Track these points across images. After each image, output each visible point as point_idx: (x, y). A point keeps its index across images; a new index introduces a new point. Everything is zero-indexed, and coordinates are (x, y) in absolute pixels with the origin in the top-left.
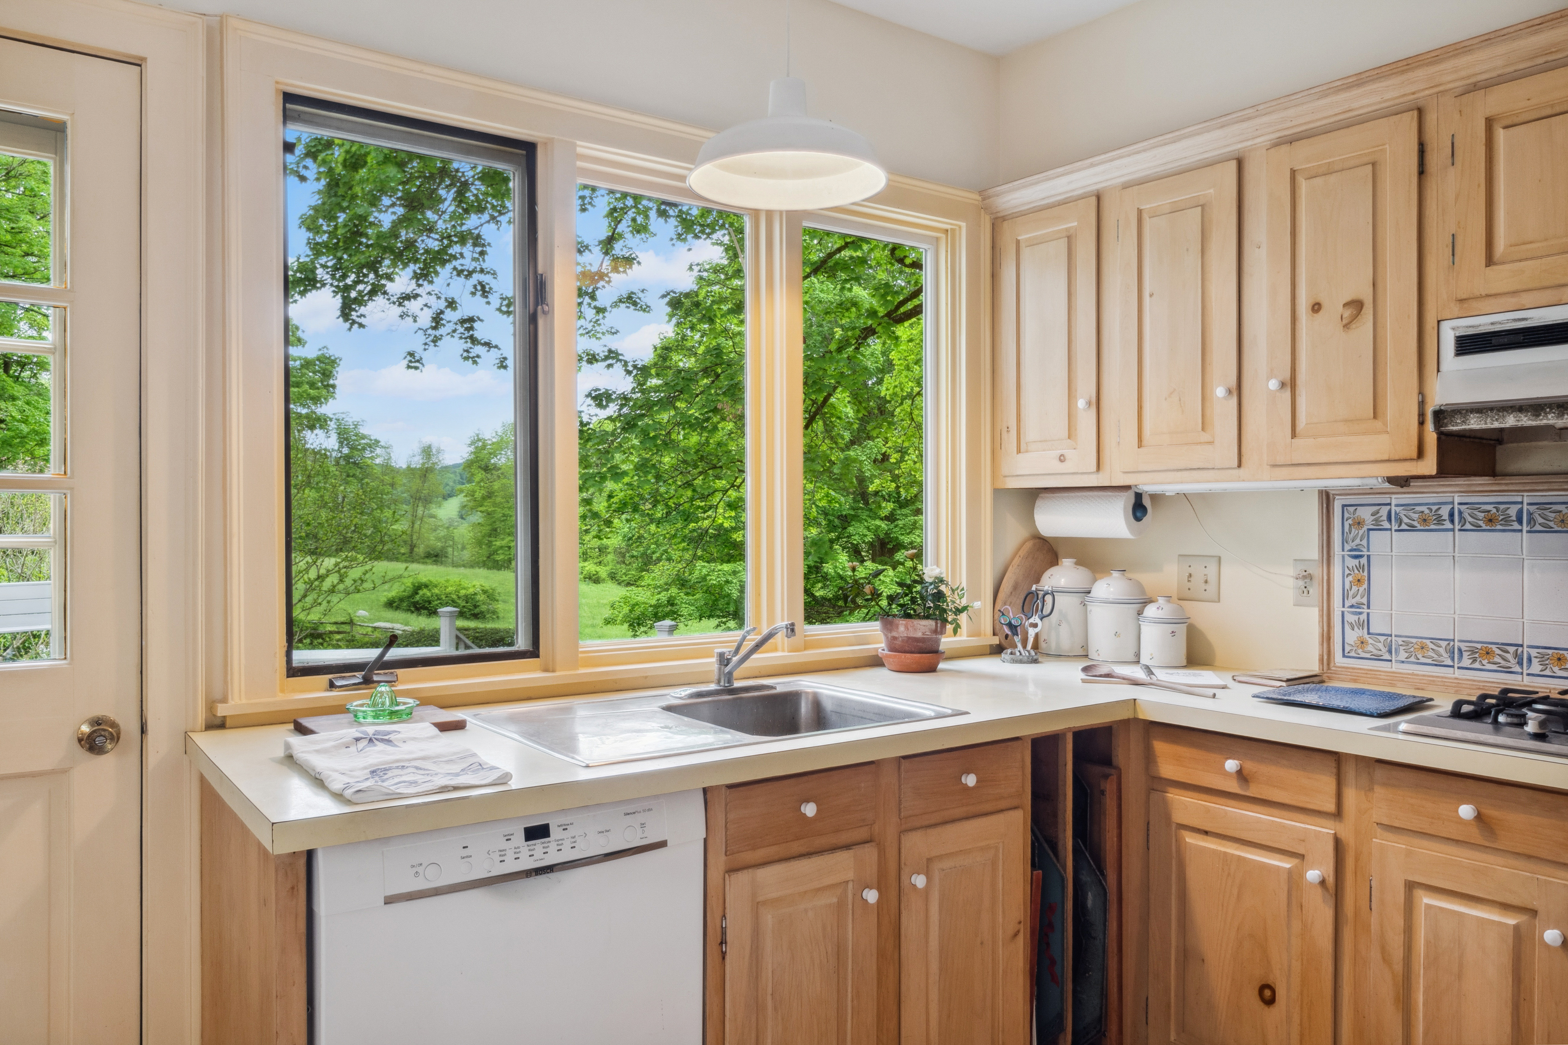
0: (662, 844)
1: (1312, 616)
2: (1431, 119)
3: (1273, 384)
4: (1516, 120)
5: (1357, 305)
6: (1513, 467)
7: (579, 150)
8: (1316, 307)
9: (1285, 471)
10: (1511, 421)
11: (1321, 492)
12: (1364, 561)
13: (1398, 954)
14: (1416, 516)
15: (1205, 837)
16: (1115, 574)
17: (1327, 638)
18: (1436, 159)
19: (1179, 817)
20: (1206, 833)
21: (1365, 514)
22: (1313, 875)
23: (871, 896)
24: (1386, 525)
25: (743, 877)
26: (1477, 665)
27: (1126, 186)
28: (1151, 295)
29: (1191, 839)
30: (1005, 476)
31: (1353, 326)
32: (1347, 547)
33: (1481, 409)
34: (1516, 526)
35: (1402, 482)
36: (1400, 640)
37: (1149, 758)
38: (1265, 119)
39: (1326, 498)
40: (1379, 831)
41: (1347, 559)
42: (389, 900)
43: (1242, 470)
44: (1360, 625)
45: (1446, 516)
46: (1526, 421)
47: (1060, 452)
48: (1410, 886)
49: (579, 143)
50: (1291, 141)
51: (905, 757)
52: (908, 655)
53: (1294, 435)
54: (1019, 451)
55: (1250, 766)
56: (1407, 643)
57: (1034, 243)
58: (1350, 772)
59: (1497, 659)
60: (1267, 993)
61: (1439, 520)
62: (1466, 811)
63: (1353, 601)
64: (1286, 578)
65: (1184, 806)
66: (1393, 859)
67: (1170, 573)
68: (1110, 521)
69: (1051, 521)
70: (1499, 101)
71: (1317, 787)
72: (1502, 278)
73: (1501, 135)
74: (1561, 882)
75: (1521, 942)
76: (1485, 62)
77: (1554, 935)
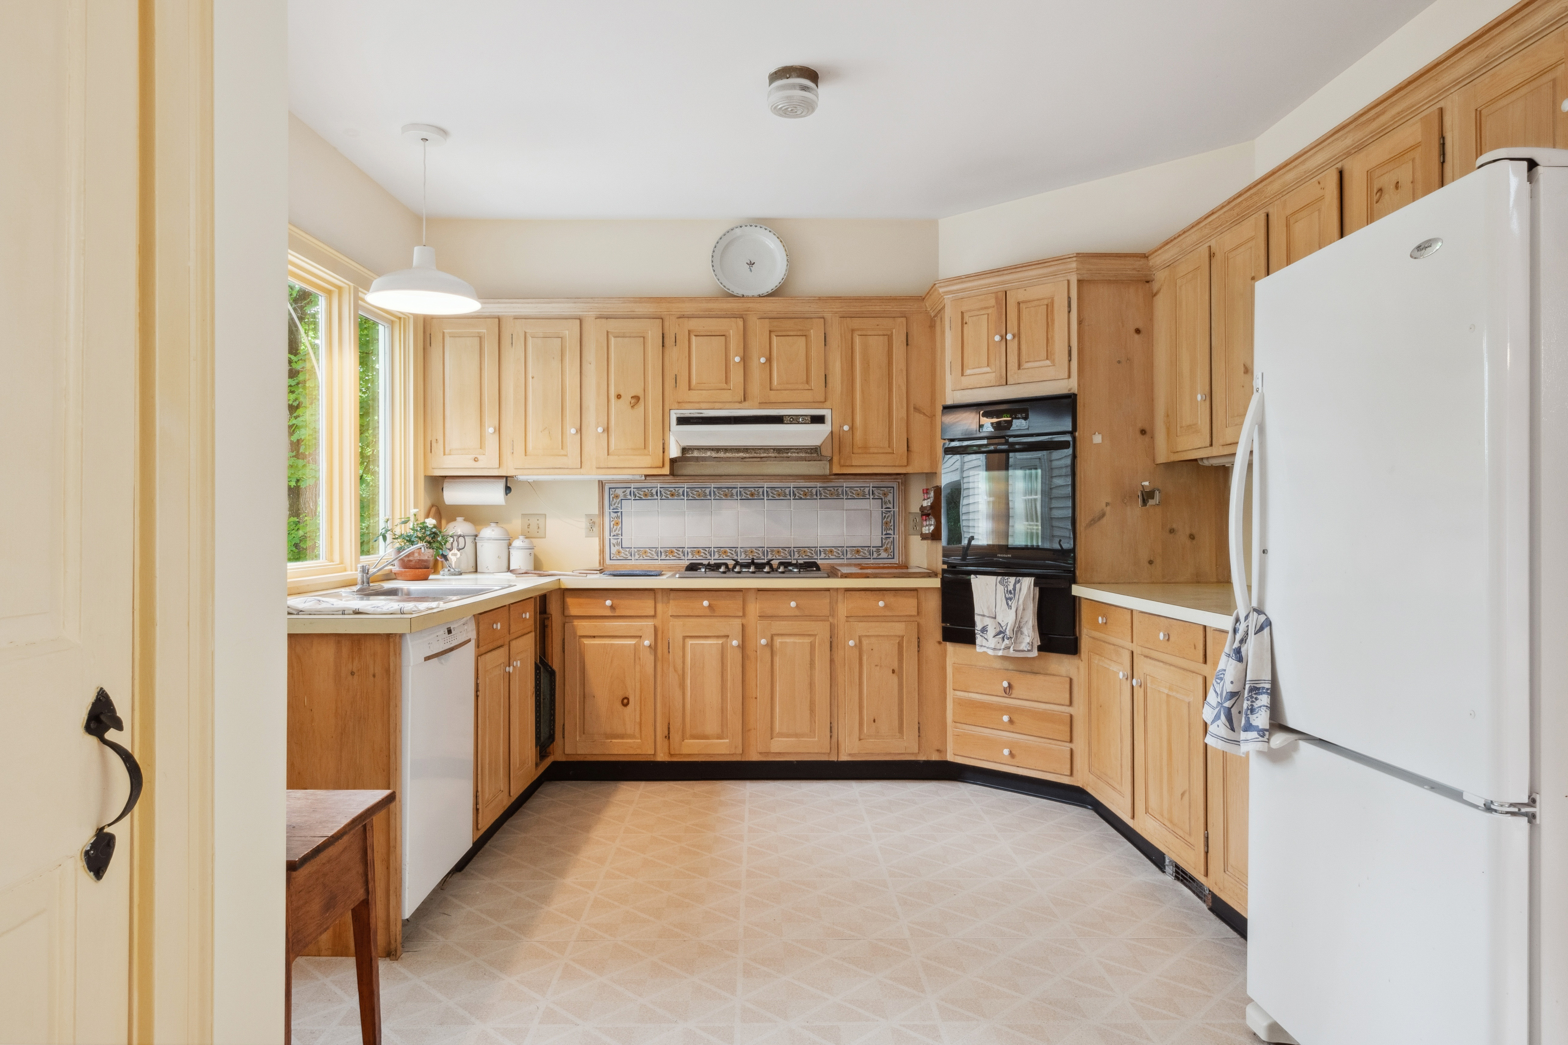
1: (595, 542)
2: (667, 324)
3: (600, 430)
4: (698, 334)
5: (637, 398)
6: (680, 473)
8: (619, 397)
9: (603, 471)
10: (709, 454)
11: (599, 481)
12: (619, 514)
13: (680, 667)
14: (642, 493)
15: (594, 639)
16: (493, 525)
17: (602, 551)
18: (669, 341)
19: (581, 632)
20: (594, 637)
21: (619, 492)
22: (647, 643)
23: (508, 669)
24: (629, 497)
25: (481, 658)
26: (668, 558)
27: (516, 318)
28: (533, 378)
29: (586, 641)
30: (433, 468)
31: (635, 407)
32: (611, 508)
33: (699, 448)
34: (682, 497)
35: (648, 477)
36: (636, 550)
37: (564, 607)
38: (596, 305)
39: (601, 484)
40: (671, 618)
41: (612, 513)
42: (427, 658)
43: (582, 470)
44: (618, 544)
45: (655, 493)
47: (475, 456)
48: (685, 637)
50: (607, 317)
51: (512, 604)
52: (420, 570)
53: (608, 455)
54: (444, 454)
55: (616, 601)
56: (639, 551)
58: (659, 596)
59: (676, 554)
60: (625, 701)
61: (652, 495)
62: (706, 603)
63: (615, 533)
64: (582, 524)
65: (583, 627)
66: (677, 629)
67: (517, 524)
68: (493, 495)
69: (453, 495)
70: (693, 324)
71: (646, 606)
72: (694, 395)
73: (693, 338)
74: (737, 623)
75: (723, 649)
76: (688, 308)
77: (735, 643)
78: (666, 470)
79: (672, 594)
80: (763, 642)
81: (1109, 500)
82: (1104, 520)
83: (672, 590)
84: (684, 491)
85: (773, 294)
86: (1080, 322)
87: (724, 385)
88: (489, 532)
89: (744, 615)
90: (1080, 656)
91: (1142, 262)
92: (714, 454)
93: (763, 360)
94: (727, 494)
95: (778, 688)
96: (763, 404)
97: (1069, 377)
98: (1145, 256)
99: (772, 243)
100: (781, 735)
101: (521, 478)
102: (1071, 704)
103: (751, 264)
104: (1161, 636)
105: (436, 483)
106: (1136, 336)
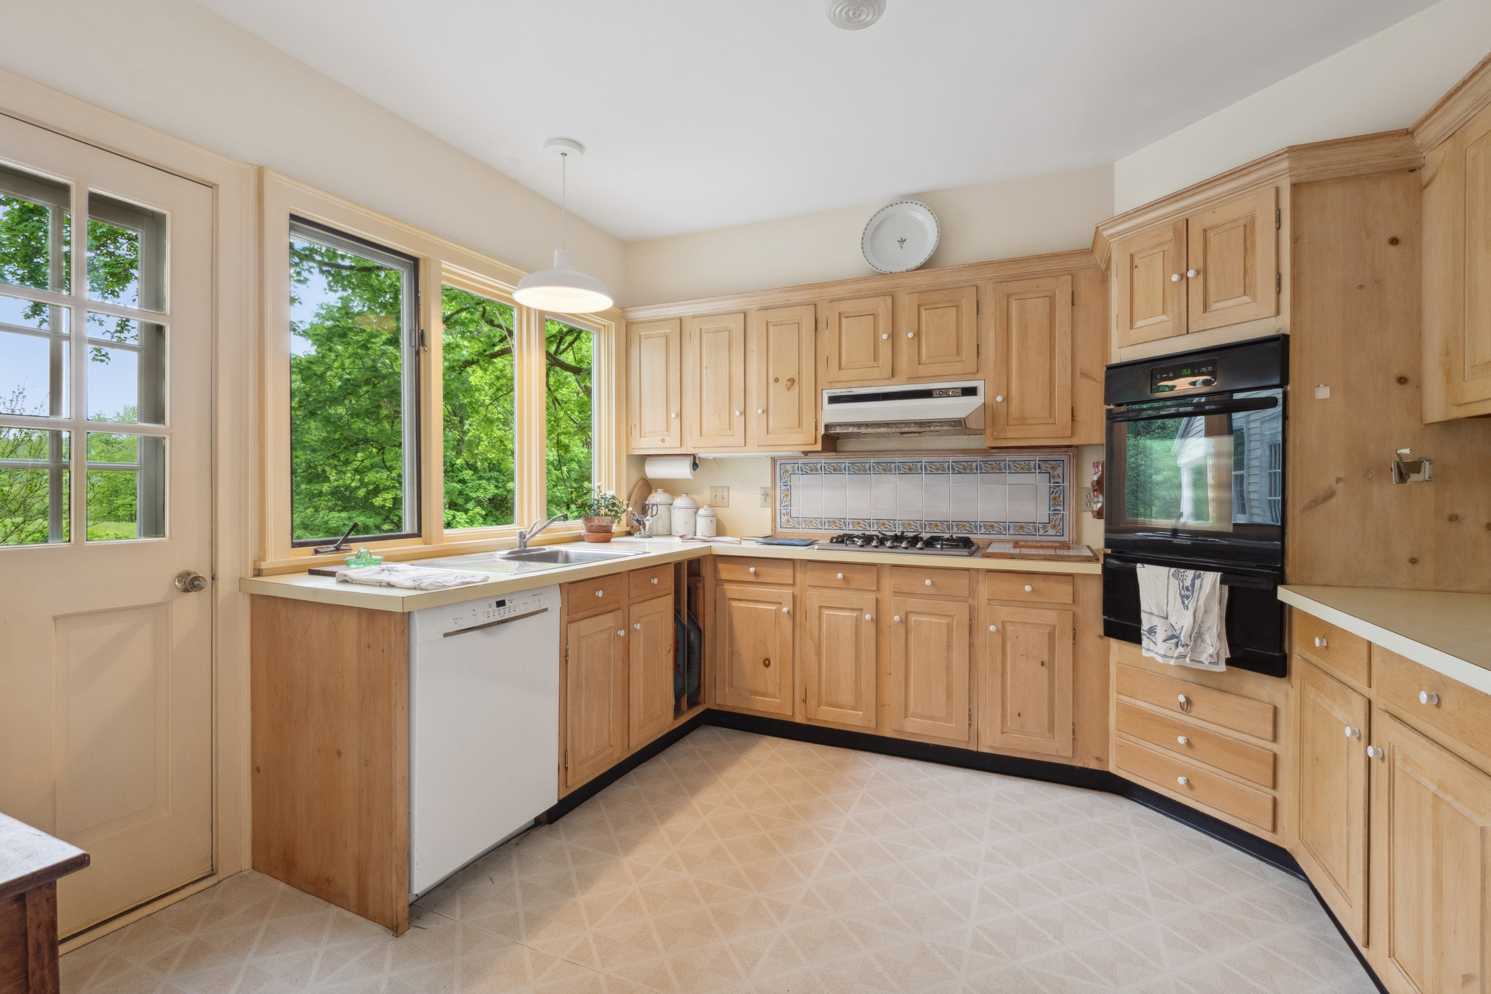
0: (545, 610)
1: (768, 511)
2: (819, 309)
3: (760, 411)
4: (849, 315)
5: (792, 381)
6: (842, 449)
7: (443, 266)
8: (777, 380)
9: (764, 448)
10: (851, 430)
11: (771, 458)
12: (789, 487)
13: (816, 634)
14: (808, 468)
15: (741, 602)
16: (684, 495)
17: (774, 520)
18: (822, 325)
19: (729, 595)
20: (741, 600)
21: (789, 467)
22: (785, 610)
23: (622, 633)
24: (797, 472)
25: (574, 625)
26: (830, 528)
27: (694, 317)
28: (706, 368)
29: (735, 604)
30: (633, 449)
31: (791, 389)
32: (782, 481)
33: (841, 425)
34: (844, 472)
35: (806, 453)
36: (803, 519)
37: (716, 571)
38: (756, 298)
39: (774, 460)
40: (809, 588)
41: (782, 486)
42: (446, 635)
43: (744, 448)
44: (787, 514)
45: (819, 468)
46: (856, 430)
47: (662, 438)
48: (821, 607)
49: (443, 261)
50: (767, 309)
51: (632, 571)
52: (600, 534)
53: (768, 433)
54: (641, 437)
55: (759, 569)
56: (805, 521)
57: (648, 337)
58: (798, 567)
59: (838, 525)
60: (767, 662)
61: (817, 470)
62: (840, 576)
63: (785, 504)
64: (758, 496)
65: (732, 590)
66: (814, 598)
67: (706, 495)
68: (681, 470)
69: (654, 471)
70: (843, 306)
71: (785, 574)
72: (845, 375)
73: (844, 320)
74: (872, 596)
75: (858, 621)
76: (839, 291)
77: (868, 617)
78: (819, 447)
79: (810, 565)
80: (897, 618)
81: (1341, 475)
82: (1334, 501)
83: (809, 561)
84: (845, 466)
86: (1296, 240)
87: (872, 363)
88: (680, 502)
89: (878, 590)
90: (1290, 680)
91: (1403, 141)
93: (910, 335)
94: (886, 469)
95: (912, 666)
96: (912, 379)
97: (1278, 312)
98: (1409, 133)
99: (922, 216)
100: (916, 715)
101: (702, 455)
102: (1275, 738)
103: (902, 241)
104: (1423, 697)
105: (640, 460)
106: (1392, 249)
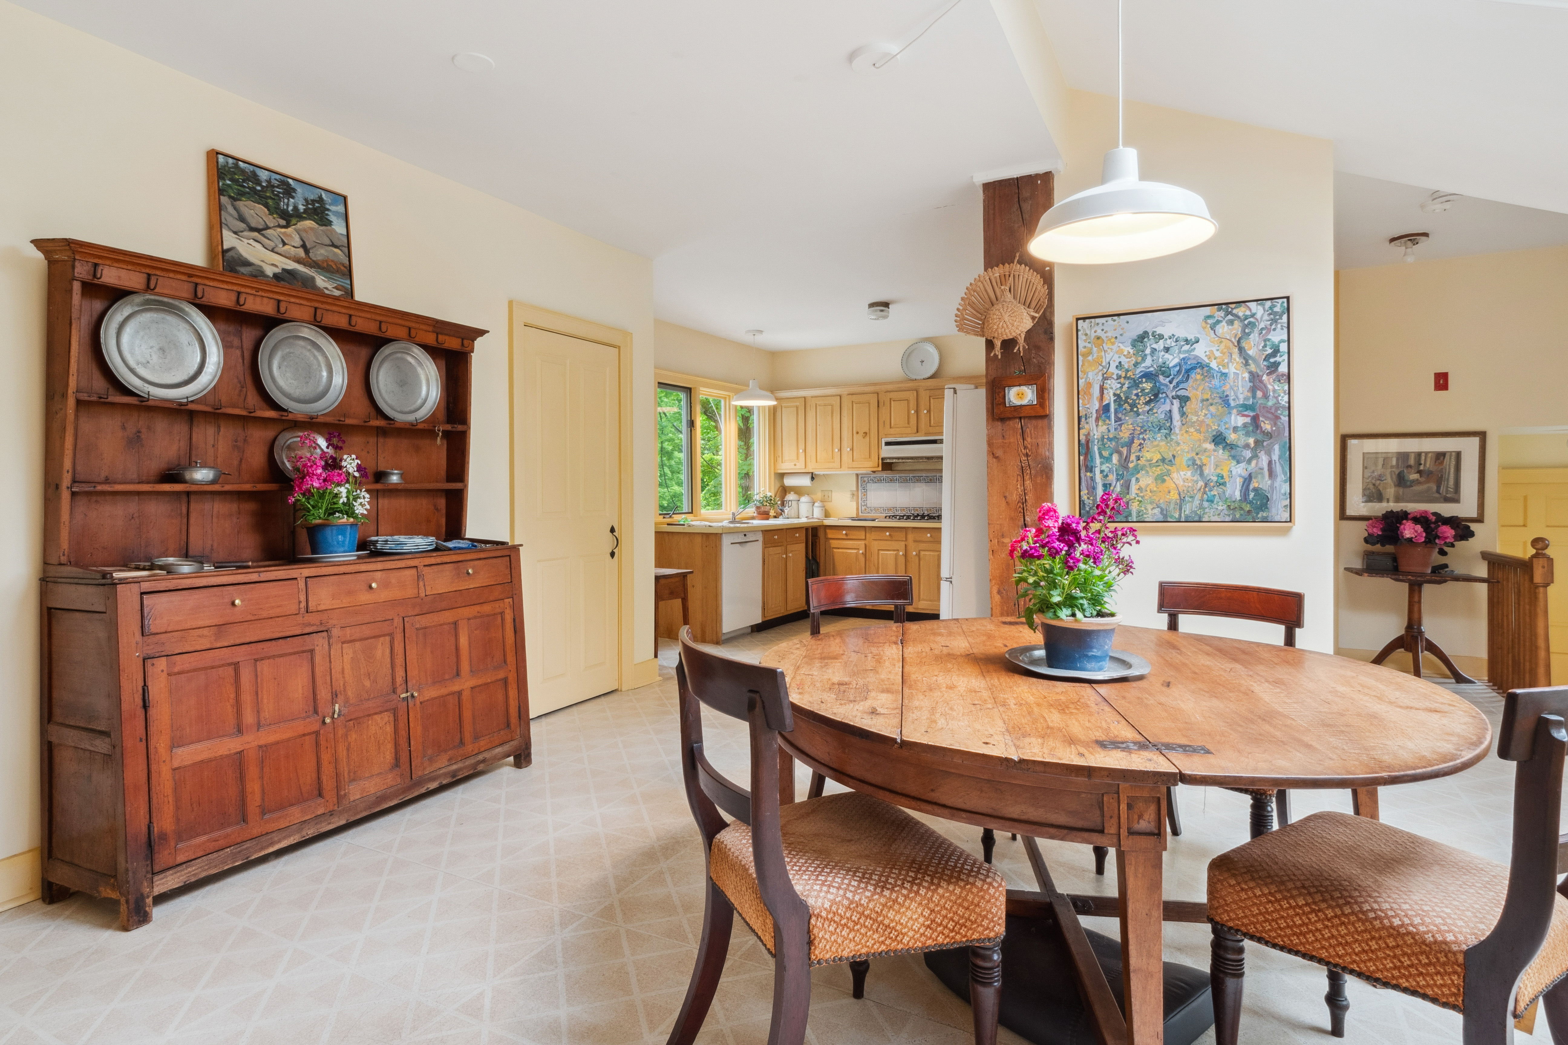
0: (759, 539)
1: (854, 504)
2: (880, 395)
3: (848, 449)
4: (895, 400)
5: (866, 433)
8: (857, 433)
9: (851, 469)
10: (894, 461)
12: (866, 490)
13: (876, 564)
14: (874, 480)
16: (806, 495)
17: (858, 509)
18: (881, 404)
19: (832, 546)
20: (838, 548)
21: (866, 479)
22: (861, 552)
23: (784, 556)
24: (870, 482)
25: (766, 550)
27: (812, 397)
28: (819, 425)
29: (835, 550)
30: (778, 471)
33: (890, 458)
35: (874, 472)
36: (873, 506)
37: (826, 534)
38: (845, 388)
39: (857, 475)
40: (873, 541)
41: (862, 490)
42: (732, 545)
43: (841, 469)
44: (865, 505)
45: (883, 480)
47: (794, 463)
48: (879, 550)
50: (852, 394)
51: (787, 529)
54: (783, 463)
55: (848, 532)
56: (875, 507)
57: (786, 407)
58: (867, 529)
59: (890, 511)
61: (881, 482)
62: (888, 534)
63: (863, 500)
64: (848, 495)
65: (834, 543)
66: (875, 546)
67: (819, 495)
68: (805, 481)
69: (789, 482)
70: (892, 395)
71: (861, 535)
72: (892, 431)
73: (892, 402)
74: (903, 543)
75: (896, 555)
76: (890, 387)
77: (901, 553)
78: (880, 469)
79: (874, 530)
80: (914, 553)
83: (873, 527)
84: (896, 478)
85: (933, 377)
87: (907, 425)
88: (804, 499)
89: (906, 540)
92: (897, 461)
93: (925, 412)
94: (918, 480)
95: (922, 577)
96: (927, 434)
99: (932, 350)
100: (924, 600)
101: (817, 473)
103: (922, 362)
105: (782, 476)
